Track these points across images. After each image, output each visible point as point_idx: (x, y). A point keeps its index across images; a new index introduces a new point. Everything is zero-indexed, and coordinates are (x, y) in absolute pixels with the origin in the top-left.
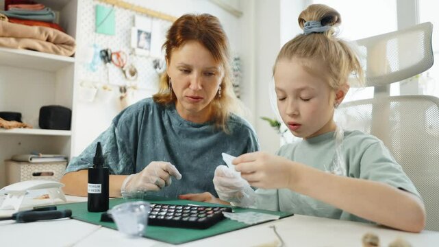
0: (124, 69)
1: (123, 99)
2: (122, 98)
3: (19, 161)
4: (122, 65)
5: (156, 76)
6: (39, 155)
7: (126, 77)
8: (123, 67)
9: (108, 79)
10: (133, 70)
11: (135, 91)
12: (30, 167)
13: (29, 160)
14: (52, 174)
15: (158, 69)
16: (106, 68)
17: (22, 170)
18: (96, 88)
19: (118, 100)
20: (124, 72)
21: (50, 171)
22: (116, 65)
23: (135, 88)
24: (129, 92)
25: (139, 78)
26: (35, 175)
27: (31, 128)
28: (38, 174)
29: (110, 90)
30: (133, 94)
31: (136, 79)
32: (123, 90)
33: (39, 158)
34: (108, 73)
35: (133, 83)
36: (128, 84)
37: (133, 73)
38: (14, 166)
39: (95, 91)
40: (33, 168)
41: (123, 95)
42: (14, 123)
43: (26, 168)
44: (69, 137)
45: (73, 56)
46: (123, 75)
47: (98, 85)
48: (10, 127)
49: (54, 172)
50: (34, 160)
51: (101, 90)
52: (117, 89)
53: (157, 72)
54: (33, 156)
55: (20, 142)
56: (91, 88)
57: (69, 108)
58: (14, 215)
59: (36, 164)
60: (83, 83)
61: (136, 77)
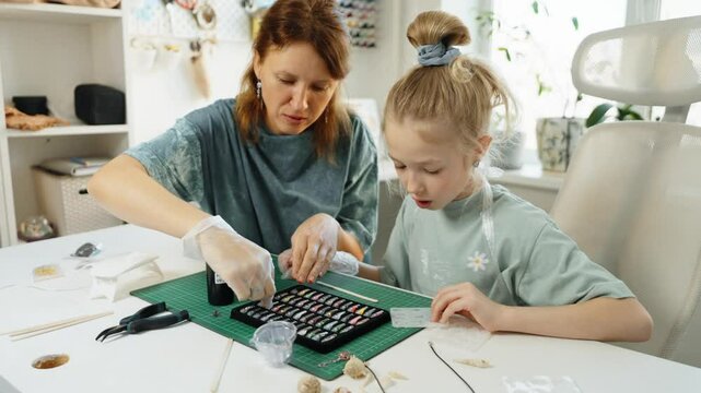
0: (194, 12)
1: (197, 62)
2: (194, 59)
3: (58, 174)
4: (190, 6)
5: (246, 18)
6: (84, 164)
7: (198, 24)
8: (192, 9)
9: (171, 31)
10: (209, 12)
11: (214, 48)
12: (74, 182)
13: (72, 172)
15: (247, 8)
16: (166, 12)
17: (64, 188)
18: (154, 48)
19: (189, 64)
20: (195, 16)
22: (182, 6)
23: (213, 42)
24: (205, 48)
25: (219, 25)
26: (82, 192)
27: (68, 124)
29: (176, 51)
30: (211, 52)
31: (213, 28)
32: (195, 46)
33: (85, 166)
34: (170, 21)
35: (210, 34)
36: (202, 35)
37: (209, 18)
38: (48, 182)
39: (153, 53)
40: (79, 184)
41: (196, 54)
42: (40, 119)
43: (68, 185)
44: (125, 135)
45: (117, 7)
46: (194, 22)
47: (157, 42)
48: (38, 128)
50: (79, 173)
51: (163, 51)
52: (187, 46)
53: (246, 12)
54: (76, 166)
55: (48, 139)
56: (147, 49)
57: (121, 89)
58: (121, 323)
59: (82, 177)
60: (133, 40)
61: (215, 24)
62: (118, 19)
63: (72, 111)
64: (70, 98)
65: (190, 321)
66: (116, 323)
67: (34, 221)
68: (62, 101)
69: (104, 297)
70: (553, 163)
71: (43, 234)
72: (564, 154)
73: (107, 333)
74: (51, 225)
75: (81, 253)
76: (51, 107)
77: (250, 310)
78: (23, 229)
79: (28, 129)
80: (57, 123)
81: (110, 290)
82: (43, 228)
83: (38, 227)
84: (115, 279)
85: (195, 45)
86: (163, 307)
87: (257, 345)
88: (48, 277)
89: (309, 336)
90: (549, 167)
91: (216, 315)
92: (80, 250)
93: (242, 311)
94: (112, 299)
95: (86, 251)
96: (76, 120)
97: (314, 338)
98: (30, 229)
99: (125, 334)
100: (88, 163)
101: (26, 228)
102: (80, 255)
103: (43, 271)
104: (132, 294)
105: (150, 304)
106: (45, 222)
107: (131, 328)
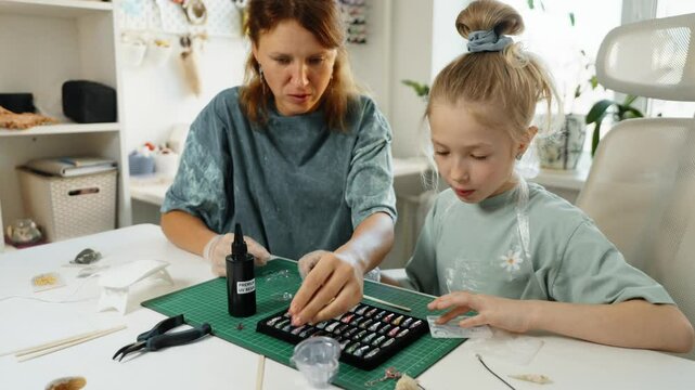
0: (185, 6)
1: (188, 59)
2: (184, 55)
3: (47, 175)
4: (181, 1)
5: (236, 13)
6: (74, 164)
7: (189, 19)
8: (182, 3)
9: (160, 25)
10: (199, 6)
11: (205, 43)
12: (63, 183)
13: (61, 172)
14: (97, 191)
15: (238, 2)
16: (156, 6)
17: (53, 189)
18: (144, 43)
19: (180, 61)
20: (185, 11)
21: (94, 186)
23: (203, 37)
24: (196, 43)
25: (209, 20)
26: (72, 194)
27: (56, 123)
28: (77, 193)
29: (167, 46)
30: (202, 47)
31: (203, 22)
32: (186, 42)
33: (74, 166)
34: (159, 15)
35: (200, 29)
36: (193, 30)
37: (200, 12)
38: (36, 183)
39: (142, 48)
40: (68, 185)
41: (186, 49)
42: (26, 118)
43: (57, 186)
44: (115, 133)
46: (184, 17)
47: (146, 37)
48: (26, 127)
49: (99, 187)
50: (69, 173)
51: (154, 47)
52: (177, 41)
53: (237, 7)
54: (65, 166)
55: (34, 138)
56: (137, 44)
57: (112, 86)
58: (139, 340)
59: (73, 177)
60: (123, 35)
61: (205, 18)
62: (108, 13)
63: (60, 108)
64: (58, 94)
65: (213, 335)
66: (133, 340)
67: (22, 225)
68: (49, 98)
69: (114, 309)
70: (551, 160)
71: (31, 237)
72: (563, 151)
73: (125, 351)
74: (40, 228)
75: (81, 259)
76: (38, 104)
77: (277, 322)
78: (9, 232)
79: (16, 127)
80: (45, 121)
81: (121, 302)
82: (31, 231)
83: (25, 230)
84: (125, 290)
85: (185, 40)
86: (180, 320)
87: (298, 364)
88: (47, 287)
89: (350, 350)
90: (546, 164)
91: (240, 328)
92: (79, 256)
93: (269, 323)
94: (123, 311)
95: (87, 257)
96: (63, 118)
97: (355, 354)
98: (17, 232)
99: (144, 352)
100: (79, 164)
101: (13, 231)
102: (80, 263)
103: (43, 281)
104: (144, 305)
105: (167, 318)
106: (33, 225)
107: (151, 345)
